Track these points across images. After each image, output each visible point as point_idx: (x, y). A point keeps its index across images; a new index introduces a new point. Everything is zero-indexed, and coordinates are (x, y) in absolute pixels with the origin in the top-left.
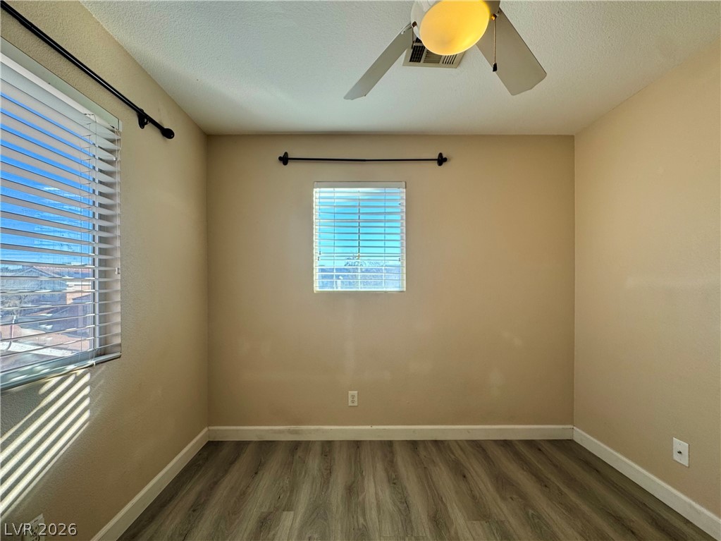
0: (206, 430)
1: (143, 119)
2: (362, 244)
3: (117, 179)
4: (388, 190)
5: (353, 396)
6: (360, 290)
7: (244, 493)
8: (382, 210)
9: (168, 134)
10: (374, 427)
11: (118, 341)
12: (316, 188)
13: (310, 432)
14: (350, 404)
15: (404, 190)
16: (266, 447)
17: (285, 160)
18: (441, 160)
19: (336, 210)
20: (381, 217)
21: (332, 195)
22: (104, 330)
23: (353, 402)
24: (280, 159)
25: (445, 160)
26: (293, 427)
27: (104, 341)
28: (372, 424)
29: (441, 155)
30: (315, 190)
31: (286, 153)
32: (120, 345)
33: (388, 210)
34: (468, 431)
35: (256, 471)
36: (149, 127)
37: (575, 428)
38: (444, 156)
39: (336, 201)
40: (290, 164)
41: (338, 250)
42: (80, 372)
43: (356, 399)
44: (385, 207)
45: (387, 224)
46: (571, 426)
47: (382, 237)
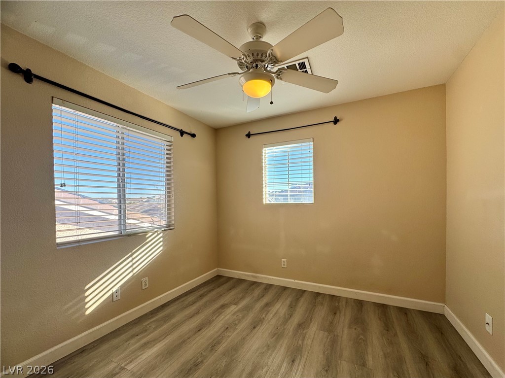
0: (216, 269)
1: (182, 133)
2: (290, 176)
3: (172, 156)
4: (303, 144)
5: (284, 262)
6: (289, 202)
7: (221, 295)
8: (300, 156)
9: (193, 136)
10: (296, 281)
11: (173, 222)
12: (265, 148)
13: (262, 278)
14: (283, 266)
15: (312, 143)
16: (240, 281)
17: (249, 135)
18: (336, 121)
19: (275, 159)
20: (300, 160)
21: (272, 151)
22: (169, 218)
23: (284, 265)
24: (246, 135)
25: (338, 120)
26: (254, 274)
27: (169, 222)
28: (295, 279)
29: (336, 117)
30: (264, 149)
31: (249, 132)
32: (174, 224)
33: (304, 156)
34: (356, 293)
35: (230, 289)
36: (185, 135)
37: (445, 306)
38: (338, 118)
39: (275, 154)
40: (251, 137)
41: (275, 181)
42: (159, 232)
43: (286, 264)
44: (301, 154)
45: (303, 164)
46: (443, 305)
47: (300, 172)
